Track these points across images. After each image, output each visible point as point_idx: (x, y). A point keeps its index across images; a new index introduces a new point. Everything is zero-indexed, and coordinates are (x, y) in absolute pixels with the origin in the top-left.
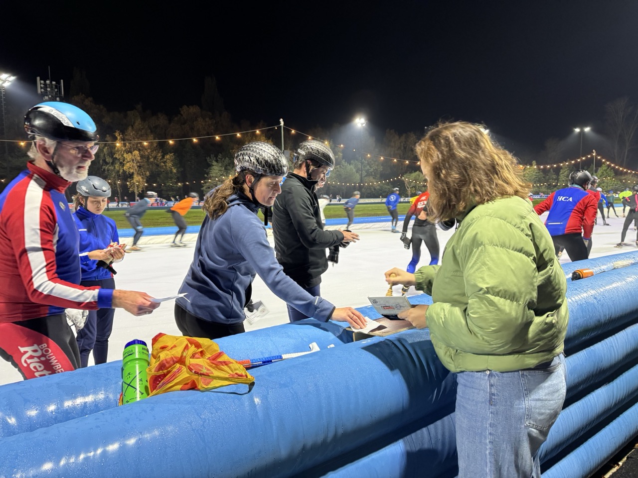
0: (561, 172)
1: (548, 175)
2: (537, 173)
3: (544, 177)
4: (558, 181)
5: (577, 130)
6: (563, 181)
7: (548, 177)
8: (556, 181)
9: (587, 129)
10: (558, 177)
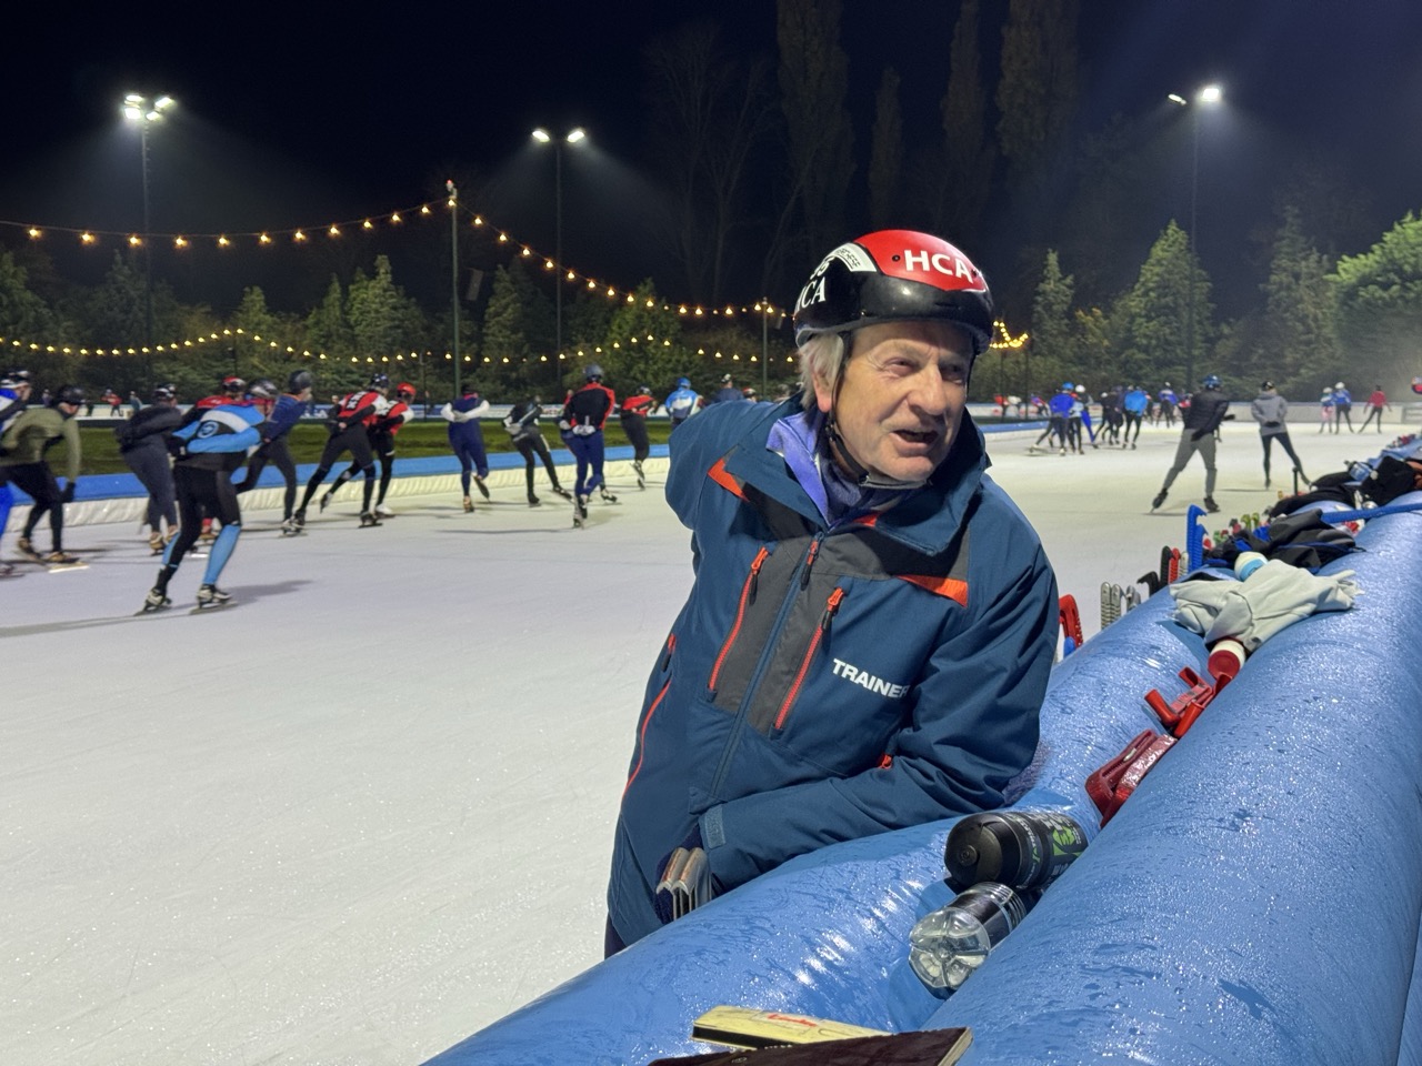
0: (492, 310)
1: (441, 320)
2: (394, 308)
3: (427, 329)
4: (481, 349)
5: (541, 136)
6: (500, 345)
7: (440, 327)
8: (475, 345)
9: (576, 137)
10: (480, 329)
